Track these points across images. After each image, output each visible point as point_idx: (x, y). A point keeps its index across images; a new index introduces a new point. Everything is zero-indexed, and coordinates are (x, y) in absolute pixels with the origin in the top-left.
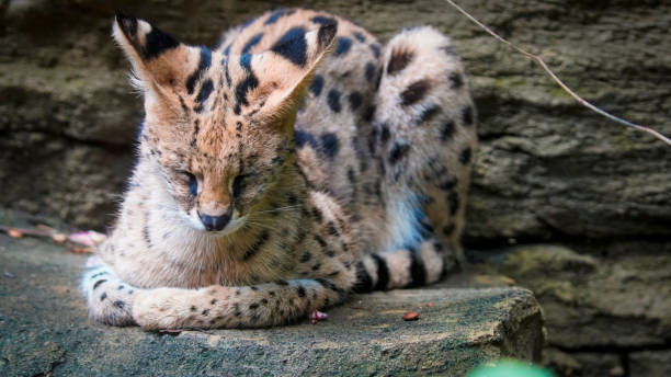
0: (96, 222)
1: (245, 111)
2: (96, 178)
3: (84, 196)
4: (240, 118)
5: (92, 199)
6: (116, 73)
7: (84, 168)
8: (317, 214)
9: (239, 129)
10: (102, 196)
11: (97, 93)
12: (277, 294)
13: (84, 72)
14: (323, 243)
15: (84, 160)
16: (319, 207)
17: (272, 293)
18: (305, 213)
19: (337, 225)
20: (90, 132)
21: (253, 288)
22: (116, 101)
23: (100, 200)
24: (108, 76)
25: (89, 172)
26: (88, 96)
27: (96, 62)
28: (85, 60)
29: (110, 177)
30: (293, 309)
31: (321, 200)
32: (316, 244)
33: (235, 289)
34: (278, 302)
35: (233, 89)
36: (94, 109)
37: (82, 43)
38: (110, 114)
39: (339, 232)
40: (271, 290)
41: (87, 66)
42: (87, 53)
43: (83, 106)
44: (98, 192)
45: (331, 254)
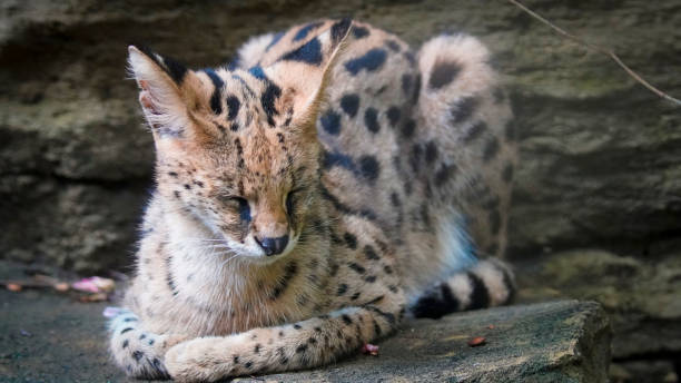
0: (96, 266)
1: (279, 121)
2: (94, 218)
3: (82, 239)
4: (278, 129)
5: (91, 242)
6: (108, 104)
7: (80, 209)
8: (351, 240)
9: (282, 141)
10: (102, 237)
11: (89, 127)
12: (323, 329)
13: (73, 106)
14: (360, 270)
15: (80, 200)
16: (352, 232)
17: (318, 329)
18: (336, 240)
19: (377, 249)
20: (84, 170)
21: (297, 327)
22: (110, 134)
23: (100, 243)
24: (98, 107)
25: (86, 213)
26: (79, 131)
27: (85, 93)
28: (73, 93)
29: (109, 216)
30: (343, 342)
31: (356, 225)
32: (354, 273)
33: (277, 329)
34: (326, 338)
35: (259, 101)
36: (86, 145)
37: (68, 74)
38: (105, 149)
39: (381, 255)
40: (316, 325)
41: (75, 99)
42: (73, 85)
43: (74, 143)
44: (97, 233)
45: (372, 279)
